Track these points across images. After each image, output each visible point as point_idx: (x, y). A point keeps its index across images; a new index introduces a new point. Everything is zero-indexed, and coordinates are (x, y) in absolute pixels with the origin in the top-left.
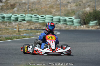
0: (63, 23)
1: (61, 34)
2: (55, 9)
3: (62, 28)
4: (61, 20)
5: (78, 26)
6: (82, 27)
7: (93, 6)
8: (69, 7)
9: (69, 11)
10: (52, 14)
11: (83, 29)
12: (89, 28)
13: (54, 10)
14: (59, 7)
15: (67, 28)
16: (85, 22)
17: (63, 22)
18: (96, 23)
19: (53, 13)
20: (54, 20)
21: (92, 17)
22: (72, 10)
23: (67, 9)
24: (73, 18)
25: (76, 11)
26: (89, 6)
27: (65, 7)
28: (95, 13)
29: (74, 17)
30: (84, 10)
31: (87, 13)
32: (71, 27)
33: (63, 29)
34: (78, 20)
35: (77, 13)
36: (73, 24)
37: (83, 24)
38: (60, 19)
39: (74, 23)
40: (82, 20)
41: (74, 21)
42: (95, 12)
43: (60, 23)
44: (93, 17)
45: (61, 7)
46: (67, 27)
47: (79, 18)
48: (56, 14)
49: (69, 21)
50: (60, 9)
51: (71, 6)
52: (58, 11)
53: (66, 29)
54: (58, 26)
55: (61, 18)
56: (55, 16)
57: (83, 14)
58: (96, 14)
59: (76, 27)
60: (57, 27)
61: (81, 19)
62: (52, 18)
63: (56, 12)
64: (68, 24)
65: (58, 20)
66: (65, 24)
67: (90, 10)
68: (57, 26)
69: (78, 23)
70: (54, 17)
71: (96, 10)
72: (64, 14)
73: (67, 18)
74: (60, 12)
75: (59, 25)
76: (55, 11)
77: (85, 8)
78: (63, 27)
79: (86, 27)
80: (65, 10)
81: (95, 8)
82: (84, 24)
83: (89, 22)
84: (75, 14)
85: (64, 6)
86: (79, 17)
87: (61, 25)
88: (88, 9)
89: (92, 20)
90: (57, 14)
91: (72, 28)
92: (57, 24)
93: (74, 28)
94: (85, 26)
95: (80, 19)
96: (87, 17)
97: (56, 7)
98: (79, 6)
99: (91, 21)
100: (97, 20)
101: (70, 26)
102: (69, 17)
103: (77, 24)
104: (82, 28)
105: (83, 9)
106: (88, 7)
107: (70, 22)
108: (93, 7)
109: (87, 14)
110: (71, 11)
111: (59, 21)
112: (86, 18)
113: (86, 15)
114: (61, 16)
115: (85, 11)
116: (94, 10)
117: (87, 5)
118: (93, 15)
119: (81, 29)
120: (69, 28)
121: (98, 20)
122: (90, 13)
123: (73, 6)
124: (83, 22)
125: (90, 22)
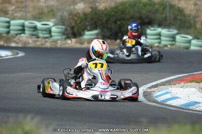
0: (30, 34)
1: (25, 55)
2: (13, 5)
3: (29, 43)
4: (26, 28)
5: (61, 40)
6: (69, 41)
7: (91, 1)
8: (42, 3)
9: (42, 10)
11: (71, 47)
12: (82, 43)
13: (11, 8)
14: (22, 2)
15: (39, 43)
17: (30, 32)
18: (97, 34)
19: (10, 12)
20: (12, 27)
21: (88, 22)
22: (48, 7)
23: (39, 4)
24: (51, 24)
25: (57, 9)
28: (96, 13)
29: (52, 22)
30: (72, 7)
31: (79, 13)
32: (46, 42)
33: (30, 45)
35: (59, 14)
36: (51, 36)
37: (70, 36)
38: (23, 26)
39: (53, 34)
40: (69, 29)
41: (53, 29)
42: (94, 12)
43: (24, 33)
44: (91, 23)
46: (38, 41)
47: (63, 24)
48: (17, 16)
49: (42, 30)
50: (23, 5)
52: (19, 9)
53: (37, 46)
54: (21, 39)
55: (27, 23)
56: (14, 19)
57: (70, 17)
58: (97, 16)
59: (56, 41)
60: (18, 41)
61: (66, 27)
62: (9, 22)
63: (16, 12)
64: (41, 35)
65: (20, 28)
67: (85, 8)
68: (18, 39)
69: (60, 34)
70: (12, 22)
71: (96, 8)
72: (33, 15)
73: (39, 25)
74: (24, 11)
75: (23, 36)
76: (14, 10)
77: (75, 3)
78: (30, 41)
79: (77, 42)
80: (34, 8)
81: (95, 5)
82: (73, 36)
83: (82, 33)
84: (54, 16)
86: (62, 22)
87: (27, 37)
88: (80, 7)
89: (88, 28)
90: (19, 15)
91: (48, 45)
92: (19, 35)
93: (53, 45)
94: (74, 40)
95: (64, 27)
96: (78, 22)
97: (17, 2)
99: (86, 30)
100: (98, 28)
101: (44, 40)
102: (41, 21)
103: (60, 36)
104: (69, 44)
105: (70, 5)
106: (80, 3)
107: (44, 32)
108: (90, 3)
109: (78, 15)
110: (46, 10)
111: (23, 30)
112: (76, 23)
113: (76, 18)
114: (26, 19)
115: (75, 9)
116: (92, 8)
118: (91, 19)
119: (67, 46)
120: (42, 44)
121: (100, 28)
122: (85, 14)
124: (71, 32)
125: (84, 33)
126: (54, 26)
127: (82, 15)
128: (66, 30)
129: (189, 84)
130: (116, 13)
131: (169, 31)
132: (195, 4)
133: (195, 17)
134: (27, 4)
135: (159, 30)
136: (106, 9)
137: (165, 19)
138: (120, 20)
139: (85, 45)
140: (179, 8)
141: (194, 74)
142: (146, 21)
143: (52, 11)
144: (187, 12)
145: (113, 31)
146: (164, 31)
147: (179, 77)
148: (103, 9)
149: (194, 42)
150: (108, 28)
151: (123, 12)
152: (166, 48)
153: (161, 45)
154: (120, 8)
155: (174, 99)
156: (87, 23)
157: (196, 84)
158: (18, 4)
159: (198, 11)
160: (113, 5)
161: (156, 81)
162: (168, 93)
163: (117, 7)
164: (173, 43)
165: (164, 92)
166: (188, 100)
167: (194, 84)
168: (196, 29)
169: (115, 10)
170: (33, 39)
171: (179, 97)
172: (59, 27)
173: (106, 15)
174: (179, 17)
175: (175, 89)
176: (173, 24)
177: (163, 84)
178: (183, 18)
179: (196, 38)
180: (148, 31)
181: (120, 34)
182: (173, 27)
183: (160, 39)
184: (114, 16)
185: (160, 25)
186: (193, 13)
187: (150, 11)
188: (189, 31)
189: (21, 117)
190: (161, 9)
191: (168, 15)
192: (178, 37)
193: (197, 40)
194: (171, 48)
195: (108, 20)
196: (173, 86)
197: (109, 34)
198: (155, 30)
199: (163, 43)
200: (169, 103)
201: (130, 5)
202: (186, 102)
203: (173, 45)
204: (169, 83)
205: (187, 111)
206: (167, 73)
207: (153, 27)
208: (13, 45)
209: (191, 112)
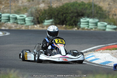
1: (10, 34)
2: (3, 5)
3: (12, 27)
4: (11, 19)
5: (31, 25)
6: (36, 26)
7: (48, 2)
8: (20, 4)
9: (20, 8)
10: (1, 11)
11: (37, 29)
12: (43, 27)
14: (8, 3)
16: (38, 21)
17: (13, 21)
18: (52, 22)
19: (1, 9)
20: (2, 18)
21: (47, 14)
22: (23, 6)
23: (18, 4)
24: (25, 16)
25: (29, 7)
26: (43, 2)
27: (16, 2)
28: (51, 10)
29: (26, 15)
30: (37, 6)
31: (41, 10)
32: (22, 26)
33: (13, 29)
34: (31, 18)
35: (30, 10)
36: (25, 23)
37: (36, 23)
38: (9, 17)
39: (26, 22)
40: (35, 19)
41: (27, 19)
43: (9, 21)
45: (10, 2)
46: (17, 26)
50: (9, 5)
51: (22, 2)
52: (7, 7)
53: (17, 29)
54: (7, 25)
55: (11, 16)
56: (4, 13)
57: (36, 12)
59: (28, 26)
60: (6, 26)
62: (1, 15)
63: (5, 9)
64: (19, 22)
65: (7, 18)
66: (15, 22)
67: (44, 7)
68: (6, 25)
70: (3, 15)
71: (51, 7)
72: (15, 11)
73: (18, 16)
74: (9, 8)
75: (8, 23)
76: (3, 8)
77: (39, 4)
78: (13, 26)
79: (40, 27)
80: (15, 7)
81: (51, 5)
82: (38, 23)
83: (43, 21)
84: (27, 11)
85: (14, 2)
86: (31, 15)
87: (11, 24)
88: (42, 6)
89: (47, 18)
90: (6, 11)
91: (23, 28)
92: (6, 23)
93: (26, 28)
94: (38, 25)
95: (33, 18)
96: (41, 15)
97: (5, 3)
98: (32, 2)
99: (46, 20)
100: (53, 18)
101: (21, 25)
102: (19, 14)
103: (30, 23)
105: (36, 5)
106: (42, 4)
107: (21, 21)
108: (48, 4)
109: (41, 11)
110: (22, 8)
111: (9, 20)
112: (40, 16)
113: (40, 13)
114: (10, 13)
115: (39, 7)
116: (49, 7)
117: (41, 1)
118: (49, 13)
119: (35, 29)
120: (20, 28)
122: (45, 10)
123: (25, 1)
126: (27, 17)
127: (43, 11)
128: (34, 19)
129: (105, 51)
130: (63, 9)
131: (93, 20)
132: (109, 4)
133: (109, 12)
134: (11, 4)
135: (88, 19)
136: (57, 7)
137: (92, 13)
138: (65, 13)
139: (45, 28)
140: (99, 6)
141: (108, 45)
142: (80, 14)
143: (26, 8)
144: (104, 9)
145: (61, 20)
146: (91, 20)
147: (99, 47)
148: (56, 7)
149: (108, 26)
150: (58, 18)
151: (67, 9)
152: (92, 30)
153: (89, 28)
154: (65, 6)
155: (97, 60)
156: (46, 16)
157: (109, 51)
158: (6, 5)
159: (110, 8)
160: (61, 5)
161: (86, 49)
162: (93, 56)
163: (63, 6)
164: (96, 27)
165: (91, 55)
166: (105, 60)
167: (108, 51)
168: (109, 19)
169: (62, 7)
170: (15, 25)
171: (100, 58)
172: (30, 17)
173: (57, 10)
174: (100, 12)
175: (97, 54)
176: (96, 16)
177: (90, 51)
178: (102, 12)
179: (109, 24)
180: (82, 20)
181: (65, 22)
182: (96, 17)
183: (88, 24)
184: (62, 11)
185: (88, 17)
186: (108, 9)
187: (82, 9)
188: (105, 20)
189: (8, 70)
190: (89, 7)
191: (93, 10)
192: (99, 24)
193: (110, 25)
194: (95, 30)
195: (58, 14)
196: (96, 52)
197: (59, 22)
198: (85, 19)
199: (90, 27)
200: (94, 62)
201: (71, 5)
202: (104, 61)
203: (96, 28)
204: (94, 50)
205: (104, 67)
206: (93, 45)
207: (84, 17)
208: (3, 28)
209: (107, 67)
